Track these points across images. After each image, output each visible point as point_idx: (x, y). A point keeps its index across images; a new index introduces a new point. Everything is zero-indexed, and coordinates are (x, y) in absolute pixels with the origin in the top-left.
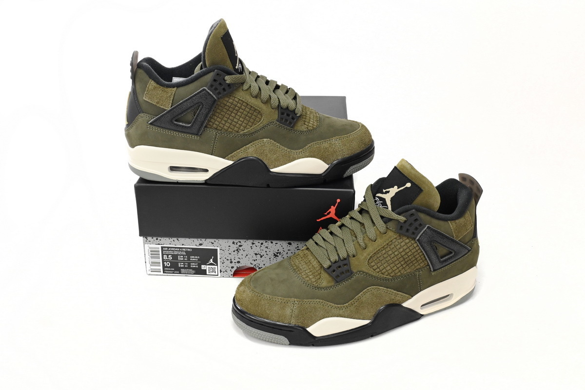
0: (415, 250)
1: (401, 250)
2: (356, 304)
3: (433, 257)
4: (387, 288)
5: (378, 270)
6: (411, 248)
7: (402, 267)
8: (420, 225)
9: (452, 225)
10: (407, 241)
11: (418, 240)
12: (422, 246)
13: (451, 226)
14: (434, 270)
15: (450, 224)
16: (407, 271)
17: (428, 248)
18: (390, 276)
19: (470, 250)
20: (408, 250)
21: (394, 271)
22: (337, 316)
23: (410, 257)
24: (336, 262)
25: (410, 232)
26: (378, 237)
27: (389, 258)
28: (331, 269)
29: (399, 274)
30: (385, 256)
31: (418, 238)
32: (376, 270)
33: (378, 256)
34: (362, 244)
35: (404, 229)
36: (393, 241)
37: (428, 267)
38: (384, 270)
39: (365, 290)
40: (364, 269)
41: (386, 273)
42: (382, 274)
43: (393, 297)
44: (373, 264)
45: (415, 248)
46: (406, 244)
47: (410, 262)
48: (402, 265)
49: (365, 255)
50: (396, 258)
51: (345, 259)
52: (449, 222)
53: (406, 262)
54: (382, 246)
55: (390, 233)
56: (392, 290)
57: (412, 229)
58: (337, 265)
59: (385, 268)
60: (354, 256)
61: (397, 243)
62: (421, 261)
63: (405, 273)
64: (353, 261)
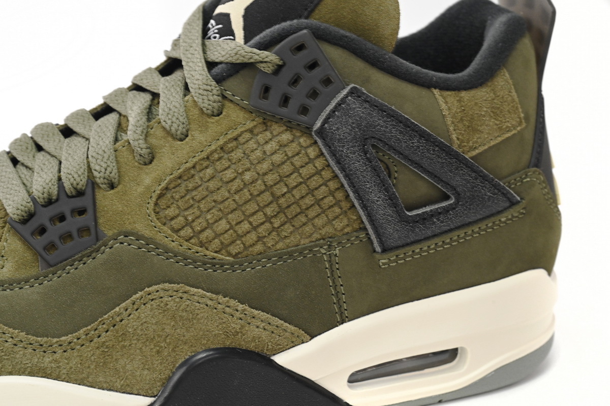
0: (310, 169)
1: (265, 166)
2: (102, 339)
3: (376, 197)
4: (217, 293)
5: (187, 231)
6: (298, 161)
7: (267, 225)
8: (327, 82)
9: (446, 103)
10: (286, 137)
11: (321, 132)
12: (333, 154)
13: (443, 106)
14: (385, 250)
15: (441, 100)
16: (287, 241)
17: (357, 163)
18: (230, 254)
19: (518, 202)
20: (287, 168)
21: (240, 237)
22: (32, 374)
23: (297, 193)
24: (49, 202)
25: (294, 104)
26: (193, 126)
27: (224, 193)
28: (34, 224)
29: (259, 247)
30: (212, 185)
31: (318, 124)
32: (182, 233)
33: (191, 186)
34: (140, 146)
35: (275, 96)
36: (241, 140)
37: (362, 235)
38: (208, 233)
39: (140, 294)
40: (141, 228)
41: (216, 243)
42: (202, 245)
43: (235, 325)
44: (171, 212)
45: (311, 161)
46: (282, 146)
47: (295, 209)
48: (269, 219)
49: (147, 181)
50: (246, 194)
51: (80, 193)
52: (436, 92)
53: (281, 210)
54: (204, 155)
55: (233, 114)
56: (233, 303)
57: (298, 95)
58: (53, 210)
59: (209, 226)
60: (112, 186)
61: (252, 144)
62: (337, 210)
63: (280, 245)
64: (106, 200)
